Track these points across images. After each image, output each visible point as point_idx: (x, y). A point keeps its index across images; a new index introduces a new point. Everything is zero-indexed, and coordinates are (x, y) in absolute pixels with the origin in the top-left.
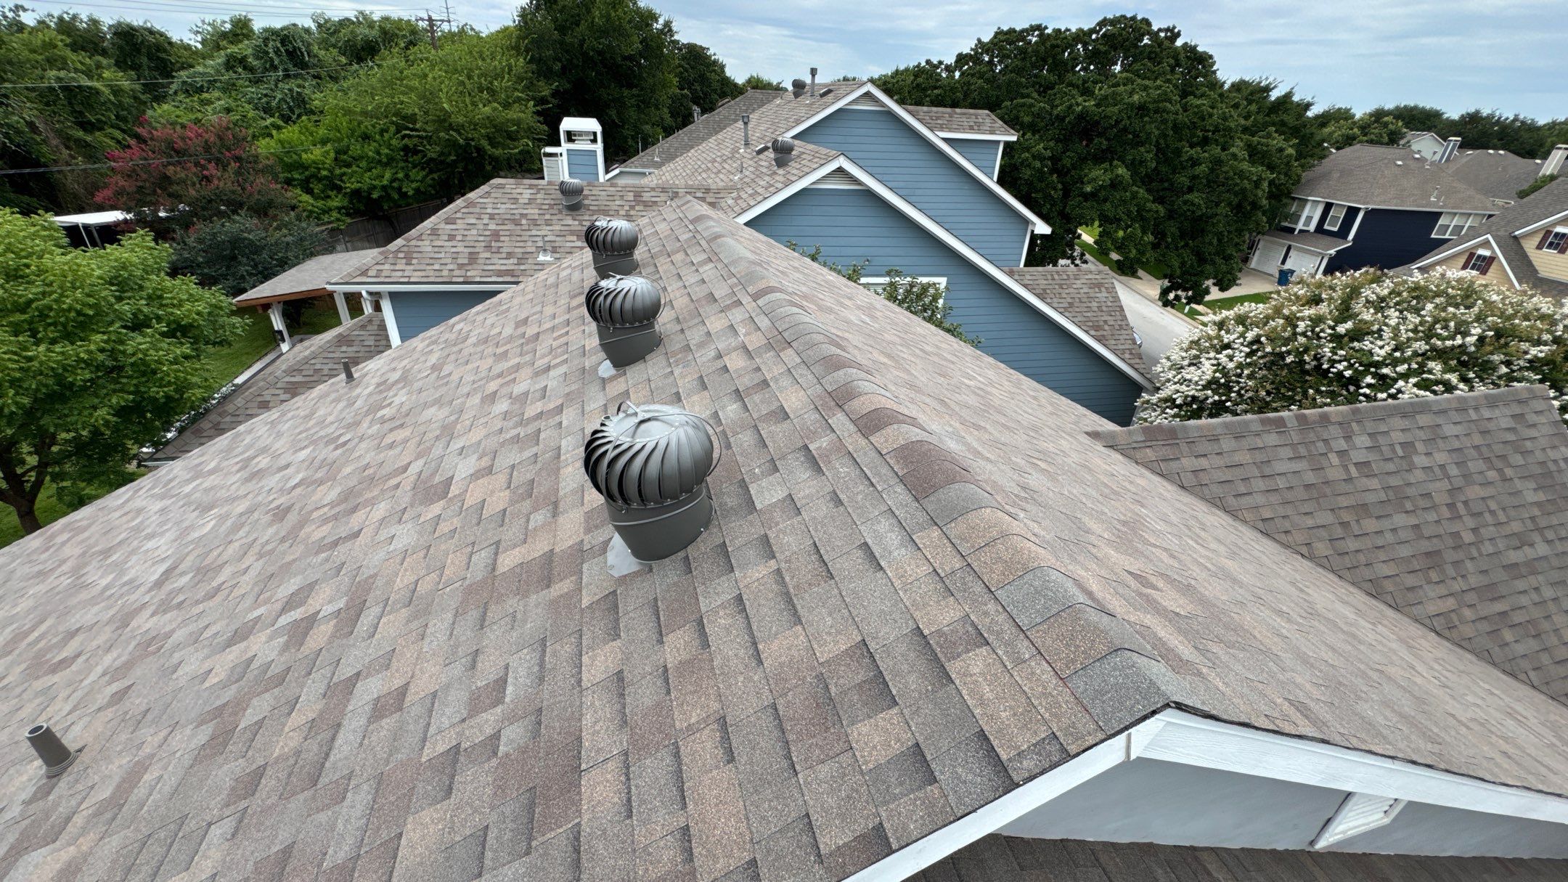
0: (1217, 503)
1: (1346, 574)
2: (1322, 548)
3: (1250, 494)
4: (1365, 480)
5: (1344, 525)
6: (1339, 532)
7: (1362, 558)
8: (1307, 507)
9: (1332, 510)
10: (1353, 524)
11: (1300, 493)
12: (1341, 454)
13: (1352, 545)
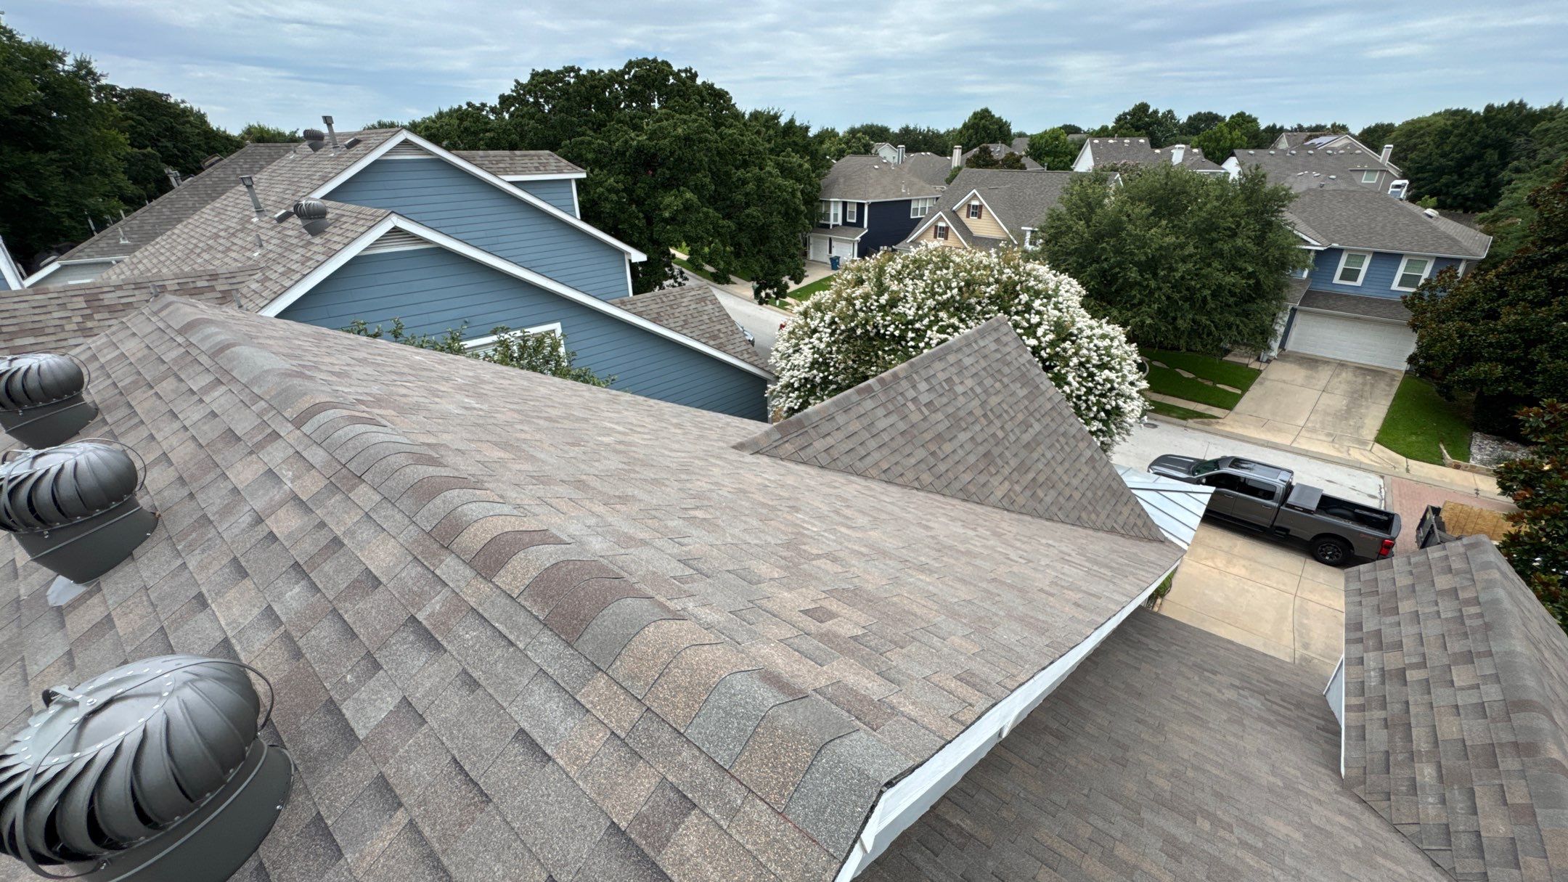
0: (850, 470)
1: (946, 491)
2: (927, 478)
3: (869, 454)
4: (933, 415)
5: (933, 454)
6: (932, 461)
7: (951, 475)
8: (907, 450)
9: (923, 446)
10: (938, 451)
11: (900, 441)
12: (914, 400)
13: (942, 467)
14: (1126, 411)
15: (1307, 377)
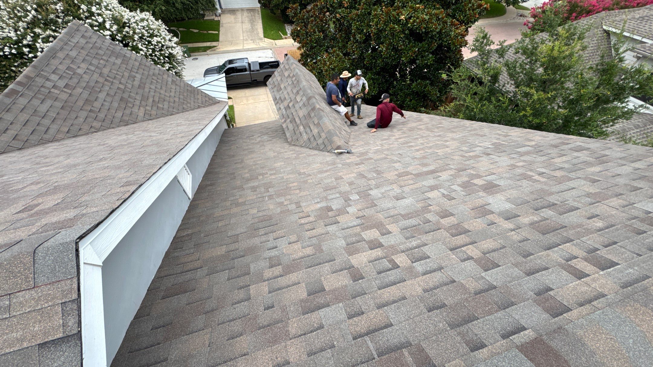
5: (91, 111)
6: (94, 115)
10: (92, 108)
12: (54, 87)
13: (102, 115)
14: (175, 54)
15: (235, 19)
